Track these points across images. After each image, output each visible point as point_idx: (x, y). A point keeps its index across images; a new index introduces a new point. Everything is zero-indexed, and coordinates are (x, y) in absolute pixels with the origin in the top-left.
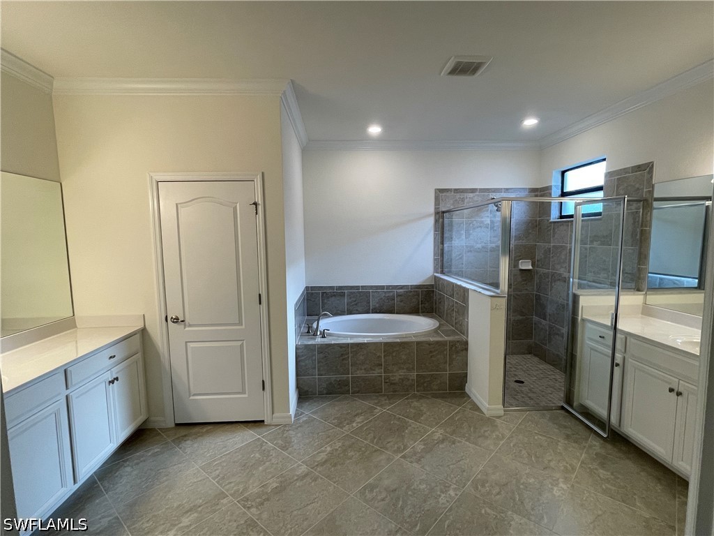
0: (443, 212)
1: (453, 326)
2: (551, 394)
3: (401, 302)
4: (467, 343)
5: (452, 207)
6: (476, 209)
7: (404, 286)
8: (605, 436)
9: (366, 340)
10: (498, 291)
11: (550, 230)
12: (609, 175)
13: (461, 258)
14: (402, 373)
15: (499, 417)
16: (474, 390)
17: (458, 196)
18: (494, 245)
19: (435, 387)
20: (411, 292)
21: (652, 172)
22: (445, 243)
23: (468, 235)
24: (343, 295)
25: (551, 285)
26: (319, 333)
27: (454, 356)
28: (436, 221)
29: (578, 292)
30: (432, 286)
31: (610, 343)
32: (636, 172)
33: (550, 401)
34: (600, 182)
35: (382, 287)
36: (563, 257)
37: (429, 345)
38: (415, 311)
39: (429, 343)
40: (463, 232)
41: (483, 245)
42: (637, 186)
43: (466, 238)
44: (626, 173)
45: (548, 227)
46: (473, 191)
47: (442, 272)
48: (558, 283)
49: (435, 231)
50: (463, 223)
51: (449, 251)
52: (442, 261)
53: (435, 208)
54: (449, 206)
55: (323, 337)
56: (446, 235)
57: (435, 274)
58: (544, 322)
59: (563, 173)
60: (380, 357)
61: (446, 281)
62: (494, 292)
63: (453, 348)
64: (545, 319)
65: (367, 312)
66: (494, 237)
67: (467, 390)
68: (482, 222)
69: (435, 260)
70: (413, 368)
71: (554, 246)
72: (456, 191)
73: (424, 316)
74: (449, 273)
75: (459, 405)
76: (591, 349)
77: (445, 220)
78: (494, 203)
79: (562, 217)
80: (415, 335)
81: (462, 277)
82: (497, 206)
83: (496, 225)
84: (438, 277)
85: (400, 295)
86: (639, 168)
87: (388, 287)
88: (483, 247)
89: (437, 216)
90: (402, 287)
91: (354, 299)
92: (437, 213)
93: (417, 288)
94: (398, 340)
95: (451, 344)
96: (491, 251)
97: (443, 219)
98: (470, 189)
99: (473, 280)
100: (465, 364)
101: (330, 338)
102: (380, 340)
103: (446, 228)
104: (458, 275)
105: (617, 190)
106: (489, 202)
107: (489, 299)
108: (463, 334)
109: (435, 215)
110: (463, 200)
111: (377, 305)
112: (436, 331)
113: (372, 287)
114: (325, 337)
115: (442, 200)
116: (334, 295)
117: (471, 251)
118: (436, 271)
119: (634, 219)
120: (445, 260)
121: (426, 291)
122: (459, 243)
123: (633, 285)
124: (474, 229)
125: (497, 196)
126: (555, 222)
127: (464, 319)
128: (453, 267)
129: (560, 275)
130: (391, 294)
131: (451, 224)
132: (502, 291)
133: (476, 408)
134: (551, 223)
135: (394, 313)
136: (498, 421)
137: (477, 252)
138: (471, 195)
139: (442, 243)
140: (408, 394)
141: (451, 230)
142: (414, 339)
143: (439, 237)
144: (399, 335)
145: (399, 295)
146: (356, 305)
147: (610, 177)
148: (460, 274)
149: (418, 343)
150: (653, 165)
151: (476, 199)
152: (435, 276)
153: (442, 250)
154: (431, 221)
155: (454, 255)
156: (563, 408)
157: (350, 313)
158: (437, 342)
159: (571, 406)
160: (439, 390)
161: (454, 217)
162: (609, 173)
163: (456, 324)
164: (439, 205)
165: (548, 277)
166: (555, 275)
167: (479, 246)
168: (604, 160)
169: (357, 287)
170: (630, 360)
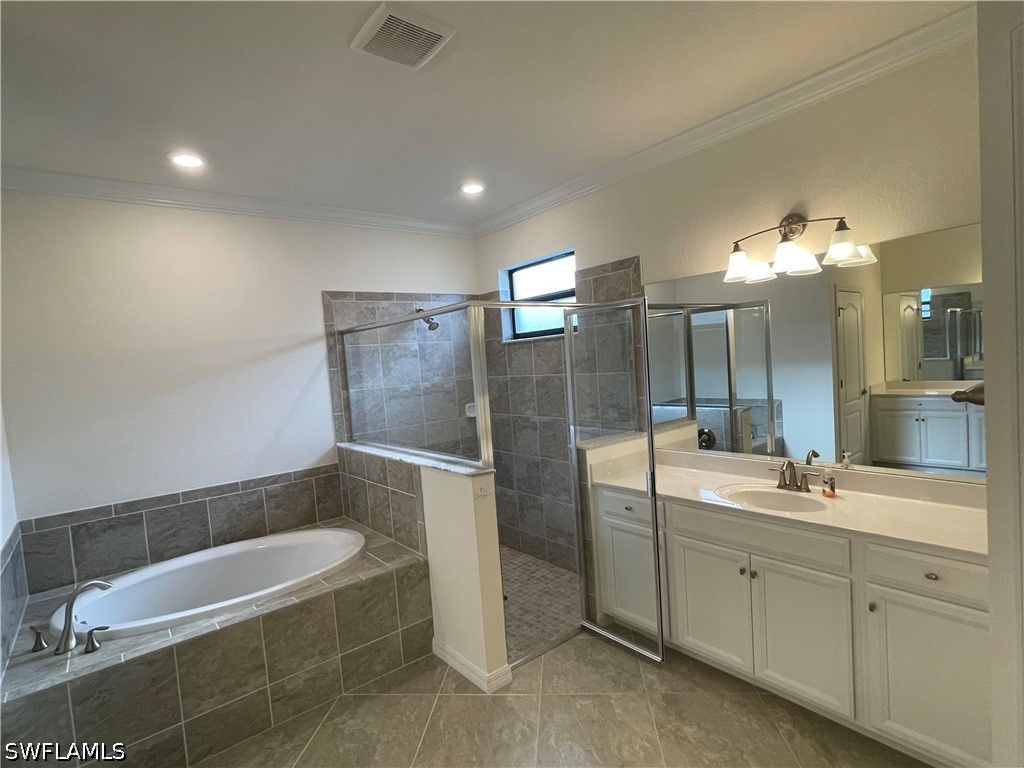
0: (342, 333)
1: (390, 536)
2: (551, 605)
3: (277, 508)
4: (426, 564)
5: (355, 324)
6: (396, 327)
7: (280, 476)
8: (659, 659)
9: (216, 623)
10: (480, 464)
11: (505, 355)
12: (581, 274)
13: (380, 411)
14: (310, 665)
15: (507, 688)
16: (449, 648)
17: (364, 304)
18: (427, 384)
19: (379, 668)
20: (296, 484)
21: (639, 269)
22: (350, 387)
23: (387, 371)
24: (136, 521)
25: (515, 436)
26: (73, 643)
27: (408, 596)
28: (330, 349)
29: (582, 445)
30: (335, 467)
31: (649, 517)
32: (618, 270)
33: (556, 619)
34: (570, 284)
35: (233, 487)
36: (529, 394)
37: (361, 589)
38: (307, 520)
39: (360, 587)
40: (379, 366)
41: (413, 384)
42: (622, 289)
43: (385, 376)
44: (605, 271)
45: (500, 352)
46: (387, 296)
47: (351, 440)
48: (525, 432)
49: (331, 365)
50: (376, 351)
51: (357, 401)
52: (349, 419)
53: (326, 326)
54: (350, 321)
55: (90, 649)
56: (350, 373)
57: (338, 444)
58: (510, 492)
59: (511, 273)
60: (257, 650)
61: (367, 454)
62: (471, 466)
63: (405, 580)
64: (511, 487)
65: (204, 547)
66: (428, 370)
67: (436, 650)
68: (406, 349)
69: (335, 418)
70: (334, 648)
71: (512, 379)
72: (360, 296)
73: (328, 526)
74: (365, 440)
75: (434, 690)
76: (613, 528)
77: (347, 346)
78: (424, 318)
79: (516, 336)
80: (327, 577)
81: (386, 442)
82: (428, 322)
83: (427, 351)
84: (347, 450)
85: (275, 496)
86: (621, 264)
87: (246, 484)
88: (413, 389)
89: (332, 340)
90: (275, 479)
91: (168, 525)
92: (330, 334)
93: (307, 476)
94: (295, 600)
95: (400, 575)
96: (425, 394)
97: (343, 344)
98: (383, 294)
99: (404, 445)
100: (427, 603)
101: (112, 645)
102: (254, 611)
103: (350, 360)
104: (380, 441)
105: (595, 295)
106: (413, 317)
107: (469, 481)
108: (417, 548)
109: (327, 339)
110: (373, 312)
111: (226, 526)
112: (363, 555)
113: (208, 491)
114: (94, 649)
115: (337, 311)
116: (111, 526)
117: (395, 397)
118: (339, 438)
119: (623, 333)
120: (354, 416)
121: (324, 478)
122: (374, 384)
123: (633, 424)
124: (396, 359)
125: (427, 306)
126: (510, 344)
127: (415, 521)
128: (369, 428)
129: (527, 420)
130: (255, 497)
131: (357, 354)
132: (484, 463)
133: (464, 684)
134: (504, 345)
135: (265, 534)
136: (510, 696)
137: (405, 397)
138: (386, 304)
139: (346, 387)
140: (330, 704)
141: (357, 364)
142: (327, 587)
143: (339, 377)
144: (294, 586)
145: (270, 496)
146: (174, 535)
147: (583, 277)
148: (381, 439)
149: (338, 593)
150: (638, 261)
151: (392, 309)
152: (339, 448)
153: (348, 399)
154: (320, 350)
155: (368, 407)
156: (584, 629)
157: (159, 557)
158: (375, 580)
159: (593, 621)
160: (388, 669)
161: (361, 341)
162: (580, 271)
163: (396, 530)
164: (332, 319)
165: (509, 425)
166: (519, 420)
167: (407, 387)
168: (572, 253)
169: (173, 498)
170: (675, 536)
